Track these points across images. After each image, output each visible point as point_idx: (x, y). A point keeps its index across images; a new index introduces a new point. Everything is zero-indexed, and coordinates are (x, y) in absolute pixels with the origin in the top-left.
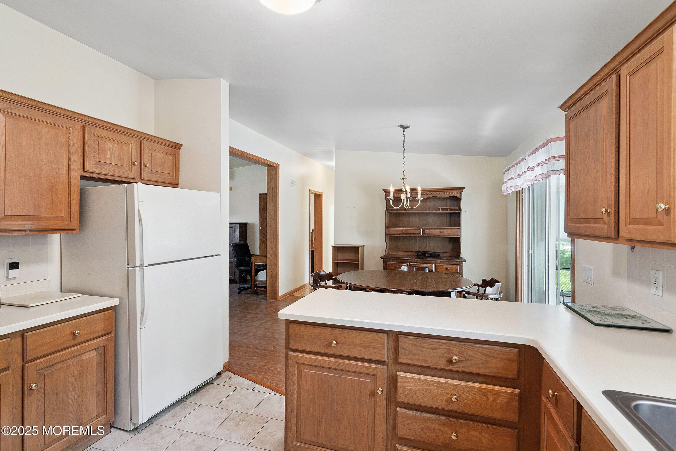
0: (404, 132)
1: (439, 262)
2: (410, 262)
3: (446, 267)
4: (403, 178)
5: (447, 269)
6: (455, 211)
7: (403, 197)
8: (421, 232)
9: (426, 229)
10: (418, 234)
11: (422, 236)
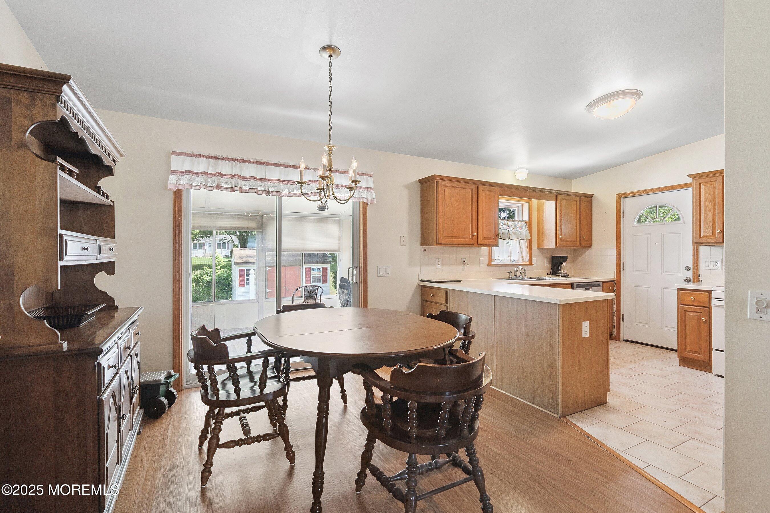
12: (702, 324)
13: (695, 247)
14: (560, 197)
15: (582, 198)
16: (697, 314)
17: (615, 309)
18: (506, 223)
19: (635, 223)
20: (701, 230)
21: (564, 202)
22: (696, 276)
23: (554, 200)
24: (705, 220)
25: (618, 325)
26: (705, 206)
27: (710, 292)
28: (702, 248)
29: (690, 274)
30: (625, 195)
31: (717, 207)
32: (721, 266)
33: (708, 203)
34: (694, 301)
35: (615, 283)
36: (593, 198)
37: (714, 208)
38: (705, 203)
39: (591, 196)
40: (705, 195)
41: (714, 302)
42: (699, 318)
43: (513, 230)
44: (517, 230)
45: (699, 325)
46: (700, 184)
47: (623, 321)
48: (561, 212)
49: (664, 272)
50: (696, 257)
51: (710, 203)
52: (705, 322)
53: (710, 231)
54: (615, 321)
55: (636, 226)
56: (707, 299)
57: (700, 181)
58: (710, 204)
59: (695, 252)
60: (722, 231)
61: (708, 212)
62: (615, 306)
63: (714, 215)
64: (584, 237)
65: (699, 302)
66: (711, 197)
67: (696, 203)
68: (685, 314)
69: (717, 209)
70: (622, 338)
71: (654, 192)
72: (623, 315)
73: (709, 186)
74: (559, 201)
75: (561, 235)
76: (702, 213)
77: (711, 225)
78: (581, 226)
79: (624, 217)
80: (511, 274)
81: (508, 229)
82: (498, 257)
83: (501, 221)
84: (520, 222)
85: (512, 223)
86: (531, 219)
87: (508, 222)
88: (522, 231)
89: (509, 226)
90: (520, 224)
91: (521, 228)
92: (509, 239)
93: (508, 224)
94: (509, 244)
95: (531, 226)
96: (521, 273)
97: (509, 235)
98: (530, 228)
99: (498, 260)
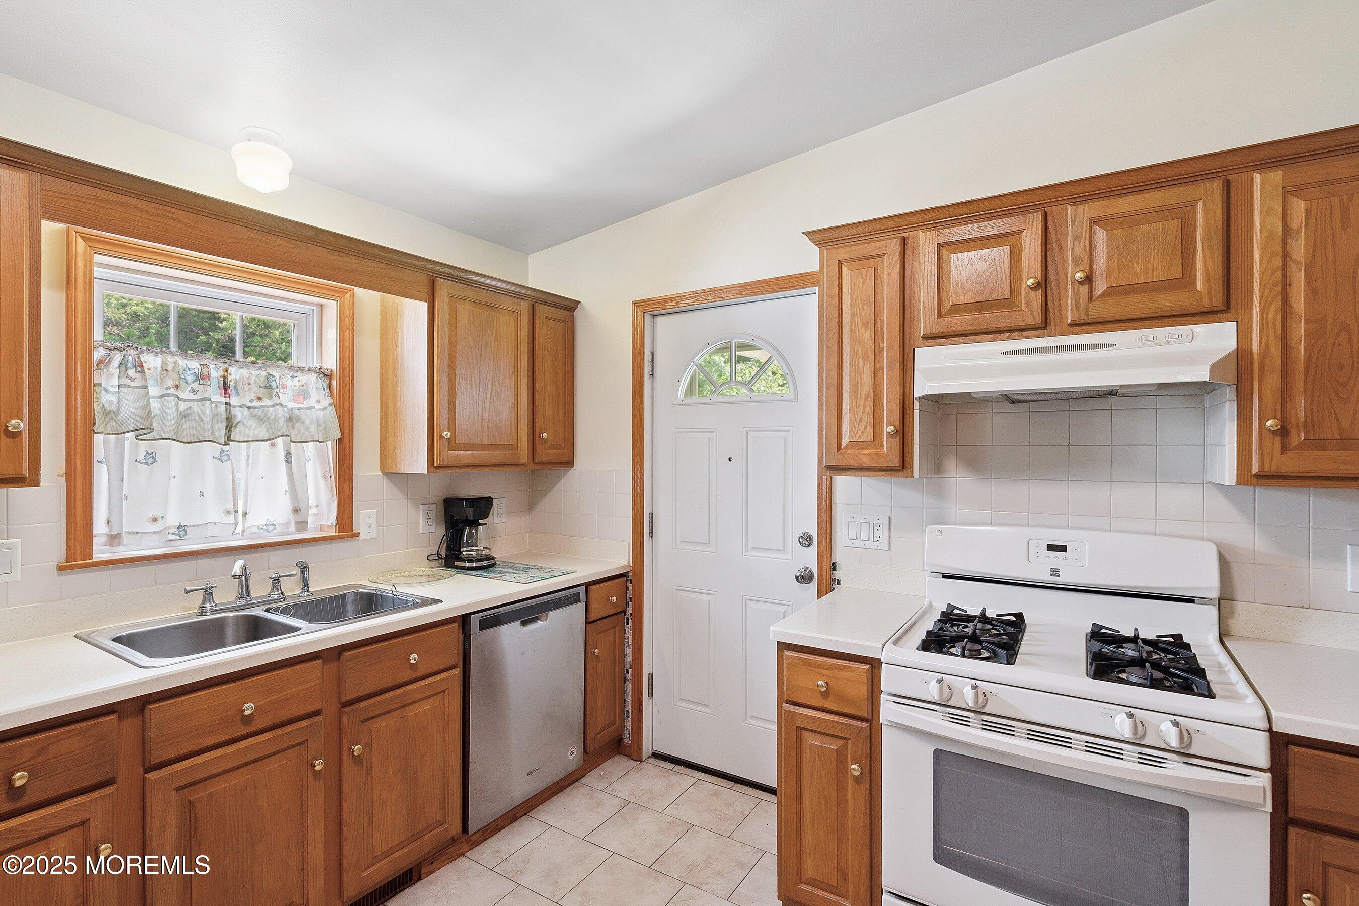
12: (850, 783)
13: (824, 480)
14: (444, 289)
15: (539, 307)
16: (833, 746)
17: (629, 659)
18: (216, 374)
19: (680, 395)
20: (843, 425)
21: (464, 310)
22: (826, 567)
23: (425, 295)
24: (854, 392)
25: (636, 712)
26: (856, 341)
27: (874, 665)
28: (841, 482)
29: (809, 558)
30: (653, 304)
31: (885, 343)
32: (887, 537)
33: (860, 333)
34: (825, 695)
35: (631, 581)
36: (577, 313)
37: (877, 351)
38: (852, 331)
39: (570, 306)
40: (853, 305)
41: (888, 711)
42: (841, 759)
43: (256, 403)
44: (274, 406)
45: (840, 787)
46: (840, 263)
47: (651, 694)
48: (453, 345)
49: (750, 547)
50: (825, 508)
51: (868, 333)
52: (857, 779)
53: (865, 428)
54: (629, 699)
55: (682, 404)
56: (862, 690)
57: (842, 253)
58: (867, 335)
59: (825, 491)
60: (898, 428)
61: (861, 363)
62: (629, 651)
63: (876, 372)
64: (545, 435)
65: (841, 698)
66: (868, 310)
67: (828, 329)
68: (799, 740)
69: (885, 353)
70: (647, 750)
71: (723, 299)
72: (651, 676)
73: (864, 271)
74: (442, 302)
75: (452, 427)
76: (844, 367)
77: (869, 406)
78: (538, 397)
79: (653, 375)
80: (212, 594)
81: (223, 400)
82: (155, 520)
83: (186, 361)
84: (297, 371)
85: (254, 373)
86: (348, 363)
87: (230, 368)
88: (300, 409)
89: (231, 384)
90: (299, 381)
91: (302, 397)
92: (228, 439)
93: (229, 378)
94: (229, 459)
95: (346, 391)
96: (278, 580)
97: (230, 424)
98: (344, 399)
99: (155, 532)
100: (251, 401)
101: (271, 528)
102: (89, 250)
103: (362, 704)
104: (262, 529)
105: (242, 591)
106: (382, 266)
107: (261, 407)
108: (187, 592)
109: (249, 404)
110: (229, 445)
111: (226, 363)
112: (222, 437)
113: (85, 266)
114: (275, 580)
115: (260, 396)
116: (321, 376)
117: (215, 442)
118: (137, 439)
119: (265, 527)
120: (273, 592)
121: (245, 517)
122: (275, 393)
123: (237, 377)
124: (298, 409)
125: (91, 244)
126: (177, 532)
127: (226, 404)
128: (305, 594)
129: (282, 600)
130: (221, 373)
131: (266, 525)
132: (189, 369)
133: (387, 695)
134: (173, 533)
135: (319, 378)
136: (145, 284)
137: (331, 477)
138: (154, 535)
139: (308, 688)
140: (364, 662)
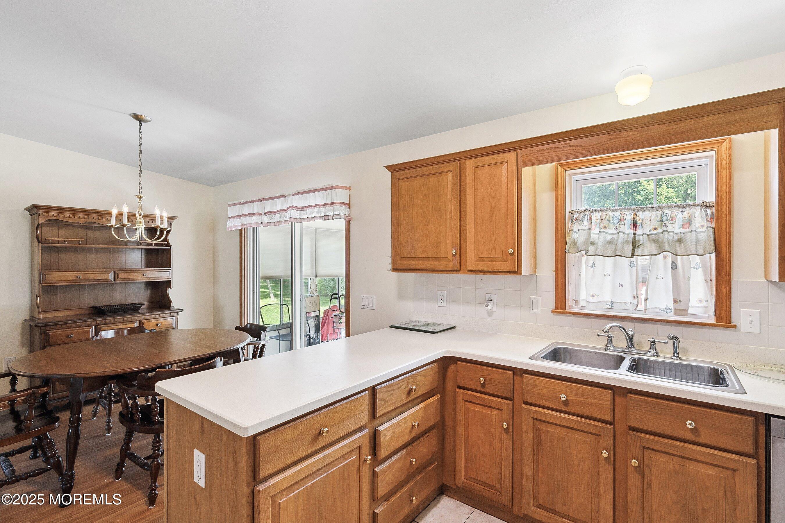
0: (140, 126)
1: (146, 317)
2: (96, 324)
3: (157, 322)
4: (138, 194)
5: (159, 325)
6: (163, 246)
7: (140, 224)
8: (111, 276)
9: (120, 272)
10: (108, 280)
11: (114, 282)
18: (629, 218)
43: (653, 232)
44: (663, 232)
80: (611, 340)
81: (632, 232)
82: (593, 296)
83: (613, 213)
84: (684, 207)
85: (654, 213)
86: (725, 194)
87: (638, 213)
88: (685, 233)
89: (639, 222)
90: (688, 213)
91: (688, 224)
92: (633, 255)
93: (638, 218)
94: (634, 266)
95: (724, 216)
96: (654, 343)
97: (635, 245)
98: (721, 222)
99: (593, 302)
100: (650, 231)
101: (669, 311)
102: (563, 170)
103: (643, 435)
104: (663, 310)
105: (628, 343)
106: (720, 116)
107: (656, 234)
108: (598, 335)
109: (648, 233)
110: (633, 258)
111: (635, 210)
112: (629, 254)
113: (562, 178)
114: (652, 343)
115: (656, 227)
116: (704, 207)
117: (623, 256)
118: (586, 255)
119: (665, 310)
120: (650, 350)
121: (647, 301)
122: (663, 224)
123: (643, 218)
124: (684, 233)
125: (564, 167)
126: (611, 304)
127: (634, 234)
128: (675, 358)
129: (656, 356)
130: (632, 216)
131: (666, 309)
132: (616, 216)
133: (667, 441)
134: (609, 305)
135: (702, 209)
136: (584, 178)
137: (711, 280)
138: (593, 304)
139: (601, 404)
140: (645, 407)
